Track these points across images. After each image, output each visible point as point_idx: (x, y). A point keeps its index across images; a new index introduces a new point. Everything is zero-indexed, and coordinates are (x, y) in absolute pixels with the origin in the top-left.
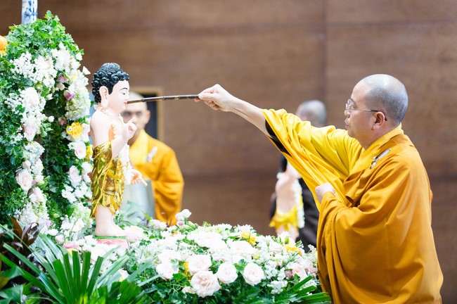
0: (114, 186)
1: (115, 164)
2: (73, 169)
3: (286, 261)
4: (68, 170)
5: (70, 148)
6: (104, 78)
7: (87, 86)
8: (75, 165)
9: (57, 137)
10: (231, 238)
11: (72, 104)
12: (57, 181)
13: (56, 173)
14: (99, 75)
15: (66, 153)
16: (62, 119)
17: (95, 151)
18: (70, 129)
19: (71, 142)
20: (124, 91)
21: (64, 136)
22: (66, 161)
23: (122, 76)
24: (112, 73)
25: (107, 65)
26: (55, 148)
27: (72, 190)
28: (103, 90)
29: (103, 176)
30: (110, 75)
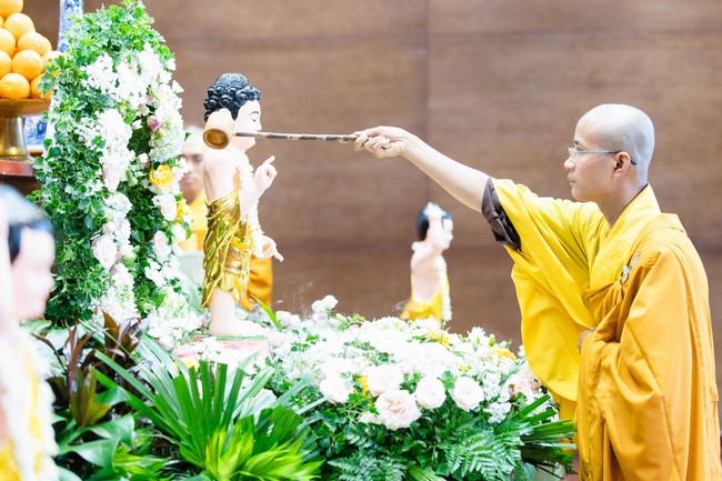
0: (240, 260)
1: (243, 227)
2: (159, 236)
3: (507, 372)
4: (152, 238)
5: (156, 204)
6: (225, 96)
8: (164, 230)
10: (417, 338)
11: (158, 136)
13: (135, 241)
14: (218, 91)
15: (149, 212)
17: (214, 208)
18: (155, 175)
19: (156, 194)
20: (255, 116)
21: (145, 184)
22: (149, 224)
23: (252, 94)
24: (238, 89)
25: (229, 77)
27: (159, 267)
29: (225, 246)
30: (234, 92)
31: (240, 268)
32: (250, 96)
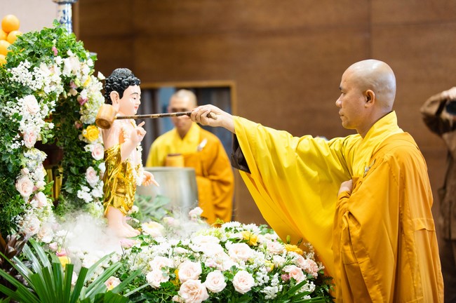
0: (125, 188)
1: (124, 166)
2: (90, 169)
4: (85, 172)
5: (87, 151)
6: (115, 83)
7: (101, 91)
8: (93, 166)
9: (74, 140)
11: (85, 108)
12: (74, 182)
13: (73, 174)
14: (111, 80)
15: (83, 155)
16: (78, 123)
17: (106, 154)
18: (85, 132)
19: (87, 144)
20: (135, 96)
21: (81, 138)
22: (82, 162)
23: (133, 82)
24: (123, 78)
25: (119, 70)
26: (72, 150)
27: (89, 190)
28: (114, 94)
29: (112, 179)
30: (121, 81)
31: (124, 193)
32: (131, 83)
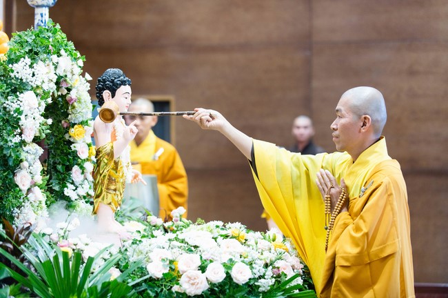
0: (116, 185)
1: (116, 164)
2: (76, 168)
4: (71, 169)
5: (73, 149)
6: (108, 83)
7: (89, 91)
8: (78, 165)
9: (60, 139)
11: (73, 107)
12: (60, 180)
13: (59, 172)
14: (103, 80)
15: (69, 154)
16: (66, 122)
17: (98, 152)
18: (72, 131)
19: (73, 143)
21: (67, 137)
22: (68, 160)
23: (125, 82)
24: (115, 78)
25: (111, 71)
26: (58, 149)
27: (74, 188)
28: (106, 94)
30: (113, 80)
31: (115, 190)
32: (123, 83)
